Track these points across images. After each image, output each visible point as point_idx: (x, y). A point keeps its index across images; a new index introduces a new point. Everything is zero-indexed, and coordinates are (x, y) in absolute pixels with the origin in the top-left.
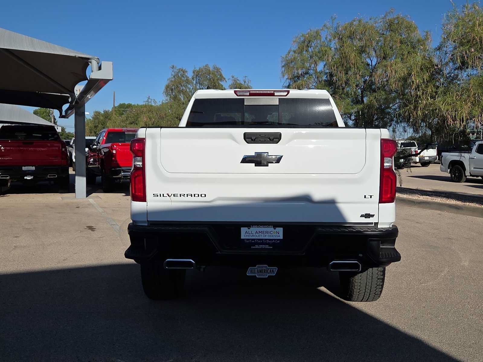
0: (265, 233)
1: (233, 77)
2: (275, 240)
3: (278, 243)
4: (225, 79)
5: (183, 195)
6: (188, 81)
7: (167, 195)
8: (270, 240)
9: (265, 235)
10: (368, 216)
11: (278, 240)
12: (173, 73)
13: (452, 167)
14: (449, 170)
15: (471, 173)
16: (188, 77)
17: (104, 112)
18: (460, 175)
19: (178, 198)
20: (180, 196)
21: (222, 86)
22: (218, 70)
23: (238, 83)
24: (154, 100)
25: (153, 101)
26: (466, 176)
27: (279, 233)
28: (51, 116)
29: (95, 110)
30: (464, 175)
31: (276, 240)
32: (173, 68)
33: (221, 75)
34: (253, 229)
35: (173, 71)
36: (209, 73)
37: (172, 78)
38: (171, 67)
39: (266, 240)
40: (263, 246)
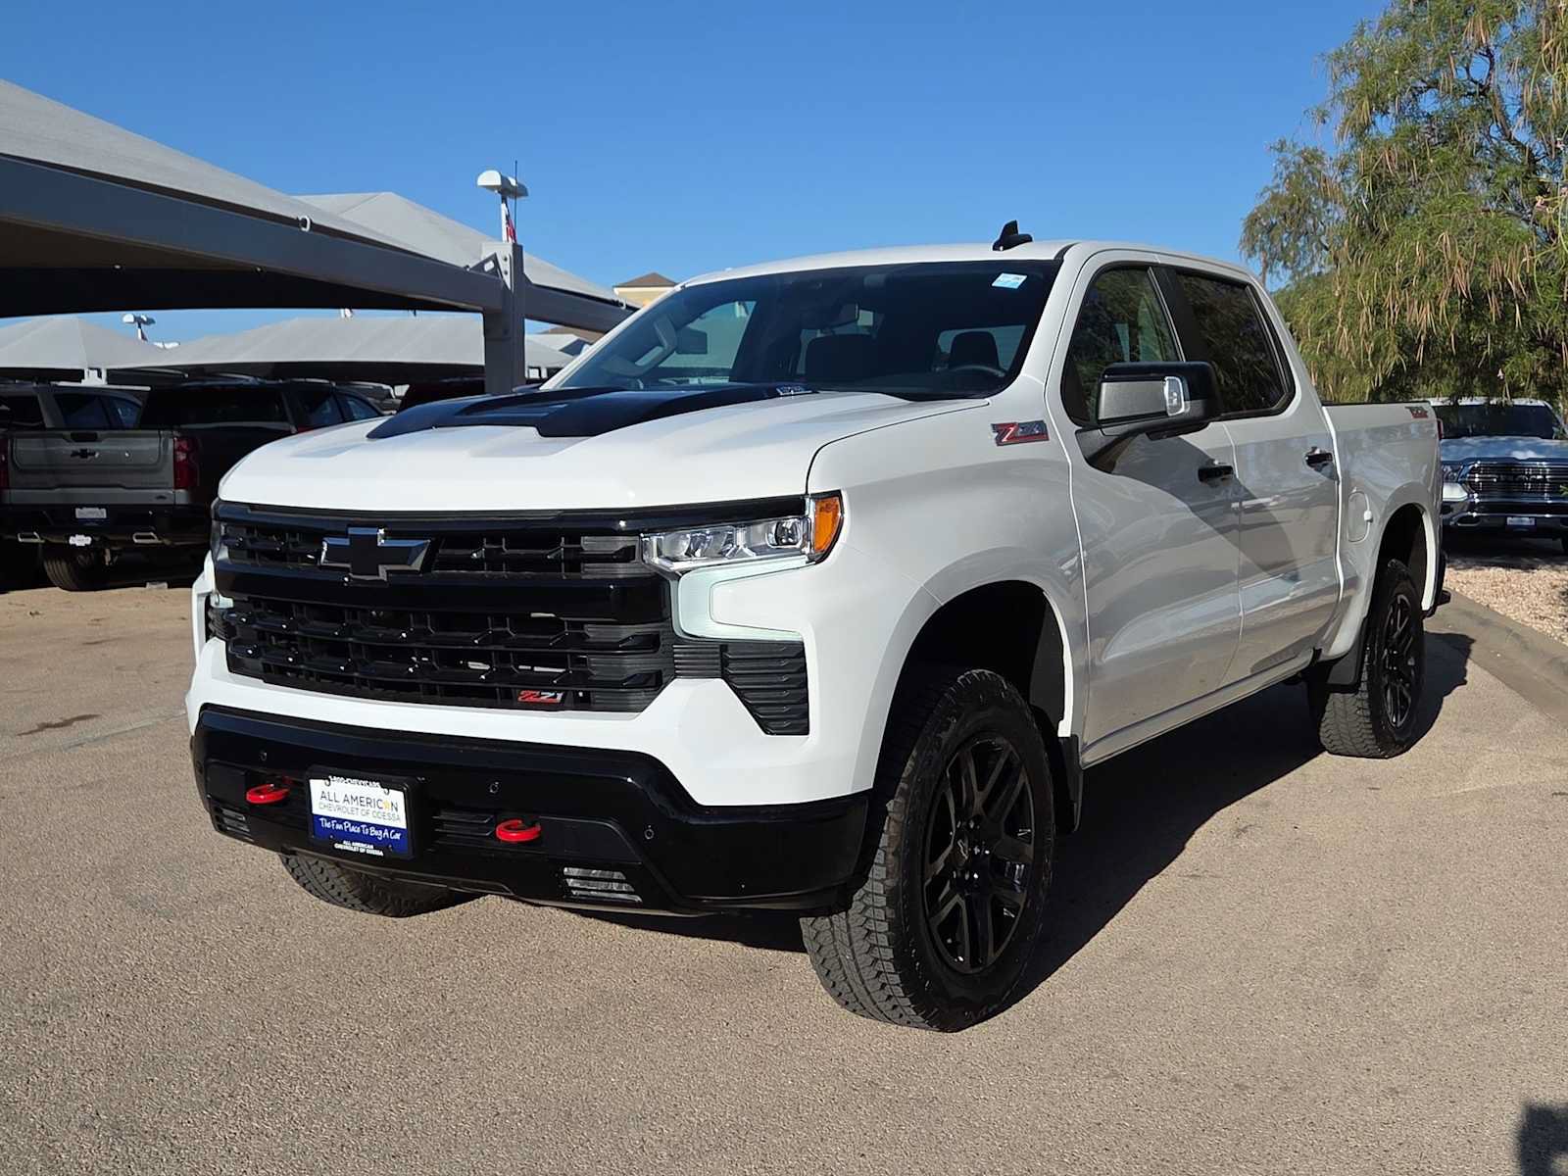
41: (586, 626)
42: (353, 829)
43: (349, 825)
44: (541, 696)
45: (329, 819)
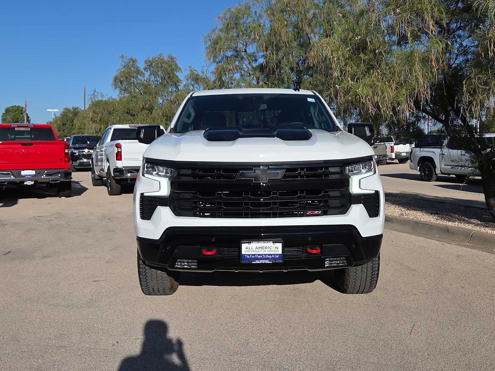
1: (190, 67)
4: (180, 69)
6: (138, 72)
12: (123, 63)
13: (422, 164)
14: (419, 167)
15: (442, 171)
16: (139, 68)
17: (73, 108)
18: (430, 173)
21: (178, 77)
22: (172, 59)
23: (195, 74)
24: (101, 93)
25: (100, 95)
26: (436, 175)
28: (24, 114)
29: (64, 107)
30: (434, 173)
32: (122, 58)
33: (176, 65)
35: (123, 61)
36: (163, 62)
37: (122, 69)
38: (120, 57)
41: (329, 192)
42: (259, 257)
43: (257, 256)
44: (314, 212)
45: (249, 255)
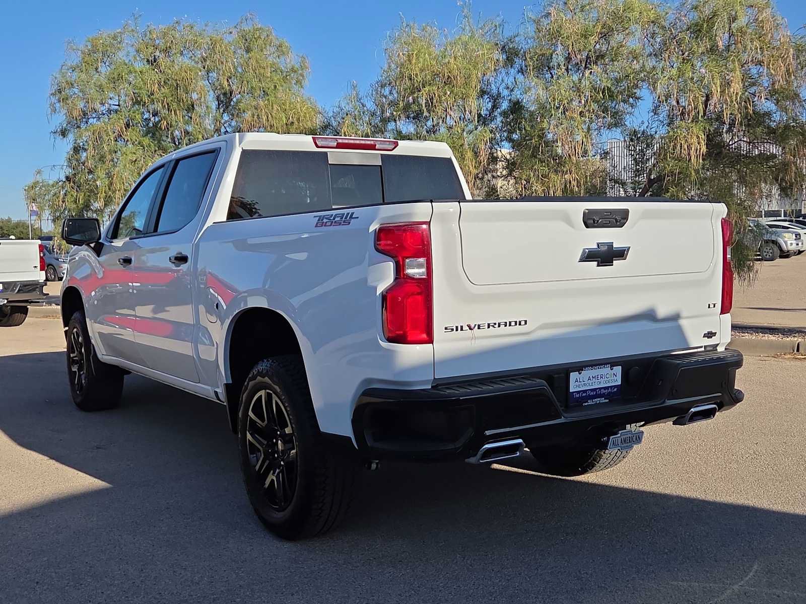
0: (600, 378)
2: (611, 387)
3: (615, 391)
5: (493, 324)
7: (468, 328)
8: (605, 388)
9: (599, 380)
10: (710, 335)
11: (615, 386)
19: (485, 331)
20: (489, 327)
27: (616, 376)
31: (613, 388)
34: (587, 373)
39: (600, 389)
40: (597, 400)
